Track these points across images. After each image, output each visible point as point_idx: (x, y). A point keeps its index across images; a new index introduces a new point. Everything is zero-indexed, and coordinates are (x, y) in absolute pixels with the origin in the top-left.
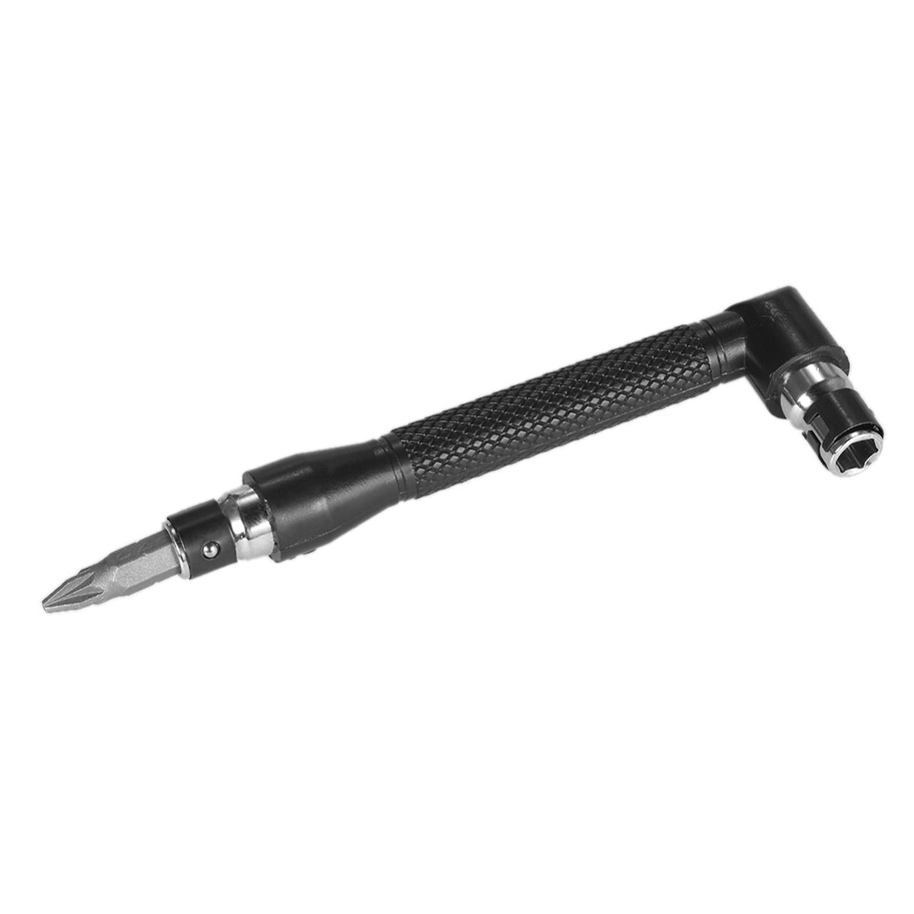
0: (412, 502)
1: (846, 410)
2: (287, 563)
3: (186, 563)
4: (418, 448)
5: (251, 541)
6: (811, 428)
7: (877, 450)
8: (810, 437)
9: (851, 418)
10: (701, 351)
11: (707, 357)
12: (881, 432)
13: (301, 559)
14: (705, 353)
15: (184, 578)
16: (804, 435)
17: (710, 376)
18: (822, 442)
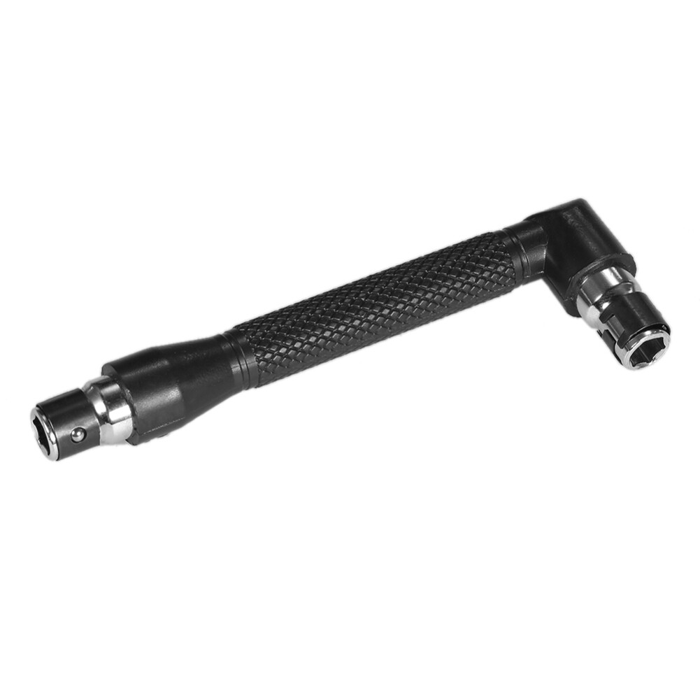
0: (252, 391)
1: (639, 311)
2: (143, 447)
3: (55, 446)
4: (260, 343)
5: (114, 425)
6: (607, 328)
7: (664, 347)
8: (606, 336)
9: (644, 318)
10: (507, 257)
11: (512, 262)
12: (668, 331)
13: (155, 443)
14: (510, 258)
15: (52, 459)
16: (599, 333)
17: (513, 279)
18: (617, 340)
